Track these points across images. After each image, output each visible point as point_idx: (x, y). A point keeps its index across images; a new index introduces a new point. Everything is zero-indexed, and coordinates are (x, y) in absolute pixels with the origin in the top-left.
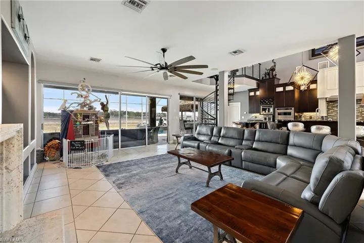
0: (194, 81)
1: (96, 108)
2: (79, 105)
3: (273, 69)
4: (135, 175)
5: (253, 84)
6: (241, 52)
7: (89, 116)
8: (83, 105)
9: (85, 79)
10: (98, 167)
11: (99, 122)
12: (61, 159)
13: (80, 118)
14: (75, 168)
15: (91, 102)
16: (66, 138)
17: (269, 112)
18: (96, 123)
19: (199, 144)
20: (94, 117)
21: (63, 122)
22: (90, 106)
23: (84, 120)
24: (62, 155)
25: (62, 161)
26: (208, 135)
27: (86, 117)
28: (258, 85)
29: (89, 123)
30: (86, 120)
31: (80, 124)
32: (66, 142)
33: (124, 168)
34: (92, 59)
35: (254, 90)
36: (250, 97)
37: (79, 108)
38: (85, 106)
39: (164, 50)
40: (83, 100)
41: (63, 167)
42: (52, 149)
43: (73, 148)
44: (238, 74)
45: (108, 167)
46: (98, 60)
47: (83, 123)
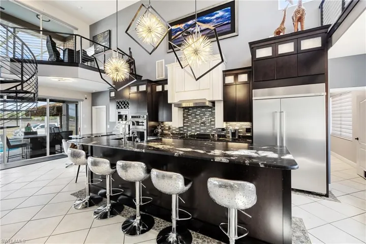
36: (111, 99)
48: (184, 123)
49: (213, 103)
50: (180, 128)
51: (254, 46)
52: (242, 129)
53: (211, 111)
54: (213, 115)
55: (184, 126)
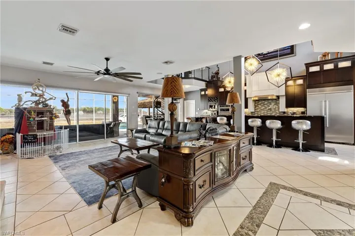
0: (148, 82)
1: (51, 106)
2: (33, 103)
3: (217, 73)
4: (81, 161)
5: (203, 85)
6: (171, 63)
7: (43, 113)
8: (37, 103)
9: (39, 79)
10: (50, 157)
11: (54, 118)
12: (15, 152)
13: (33, 115)
14: (28, 158)
15: (46, 100)
16: (19, 133)
17: (214, 108)
18: (51, 119)
19: (145, 136)
20: (48, 114)
21: (16, 118)
22: (45, 104)
23: (38, 116)
24: (15, 149)
25: (16, 154)
26: (156, 128)
27: (40, 113)
28: (207, 86)
29: (43, 119)
30: (40, 116)
31: (34, 120)
32: (19, 136)
33: (74, 156)
34: (44, 63)
35: (205, 90)
36: (202, 96)
37: (33, 105)
38: (40, 103)
39: (107, 59)
40: (37, 98)
41: (16, 158)
42: (5, 143)
43: (25, 141)
44: (191, 76)
45: (59, 157)
46: (52, 64)
47: (36, 119)
48: (255, 109)
49: (278, 97)
50: (252, 112)
51: (308, 65)
52: (299, 112)
53: (276, 102)
54: (277, 104)
55: (255, 111)
